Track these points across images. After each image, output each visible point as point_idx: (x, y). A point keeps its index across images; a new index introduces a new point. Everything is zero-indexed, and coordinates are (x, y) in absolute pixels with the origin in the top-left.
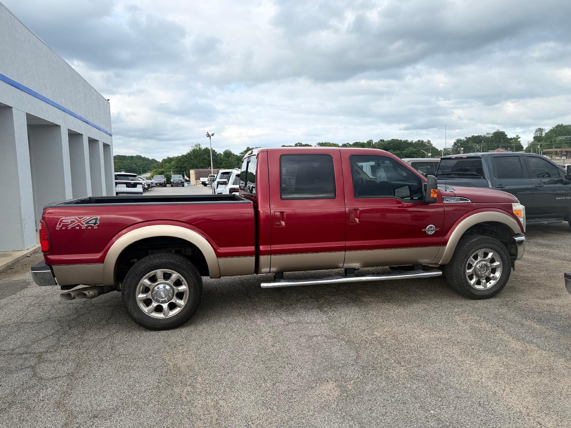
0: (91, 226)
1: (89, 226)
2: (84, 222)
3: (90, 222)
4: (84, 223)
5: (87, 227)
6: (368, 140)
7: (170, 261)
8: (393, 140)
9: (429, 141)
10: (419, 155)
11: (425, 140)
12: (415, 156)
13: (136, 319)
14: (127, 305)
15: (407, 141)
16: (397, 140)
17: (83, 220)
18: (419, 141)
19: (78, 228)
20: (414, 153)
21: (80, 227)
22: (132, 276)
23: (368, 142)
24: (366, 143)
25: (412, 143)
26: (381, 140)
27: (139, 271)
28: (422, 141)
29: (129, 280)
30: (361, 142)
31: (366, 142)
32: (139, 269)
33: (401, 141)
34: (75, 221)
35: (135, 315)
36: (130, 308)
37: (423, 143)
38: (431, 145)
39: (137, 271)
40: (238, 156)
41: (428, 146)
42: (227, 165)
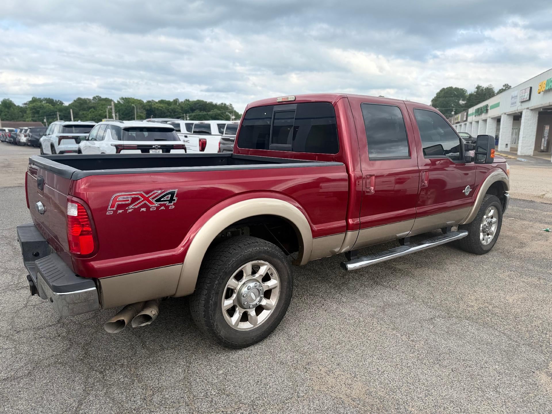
0: (164, 205)
1: (161, 205)
2: (153, 199)
3: (162, 199)
4: (154, 201)
5: (158, 208)
6: (175, 98)
7: (264, 249)
8: (198, 101)
9: (231, 105)
10: (223, 117)
11: (228, 104)
12: (220, 118)
13: (222, 339)
14: (212, 321)
15: (212, 103)
16: (203, 101)
17: (153, 196)
18: (222, 104)
19: (144, 209)
20: (219, 115)
21: (148, 208)
22: (221, 276)
23: (174, 100)
24: (172, 102)
25: (216, 105)
26: (186, 100)
27: (229, 268)
28: (225, 104)
29: (216, 283)
30: (167, 100)
31: (172, 100)
32: (229, 265)
33: (206, 102)
34: (138, 199)
35: (222, 333)
36: (217, 325)
37: (226, 107)
38: (233, 108)
39: (226, 268)
40: (21, 107)
41: (230, 109)
42: (8, 117)
